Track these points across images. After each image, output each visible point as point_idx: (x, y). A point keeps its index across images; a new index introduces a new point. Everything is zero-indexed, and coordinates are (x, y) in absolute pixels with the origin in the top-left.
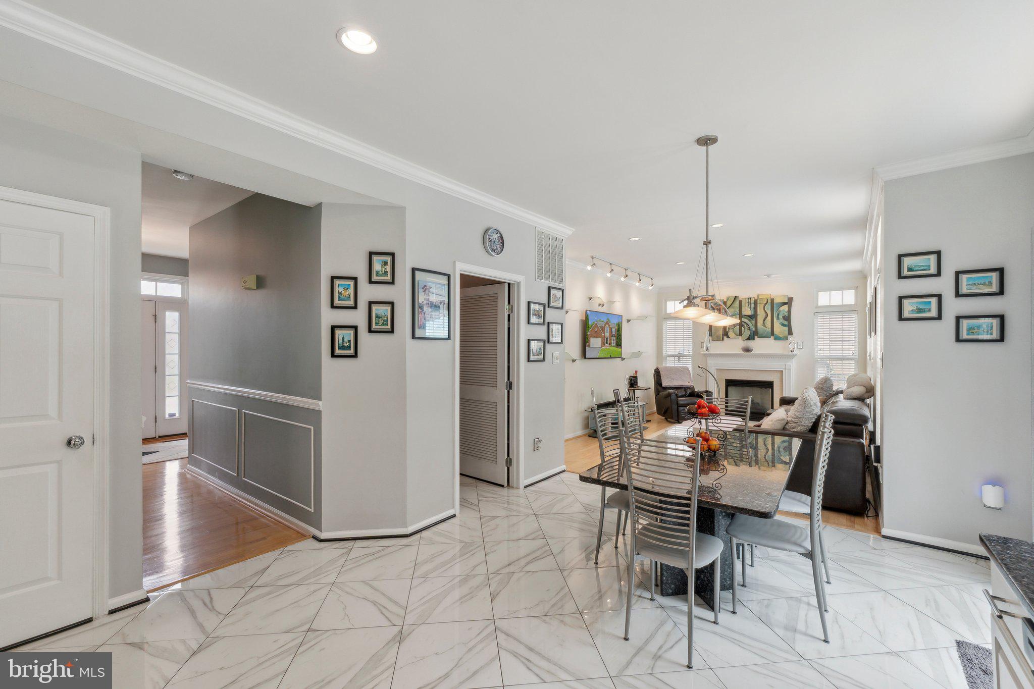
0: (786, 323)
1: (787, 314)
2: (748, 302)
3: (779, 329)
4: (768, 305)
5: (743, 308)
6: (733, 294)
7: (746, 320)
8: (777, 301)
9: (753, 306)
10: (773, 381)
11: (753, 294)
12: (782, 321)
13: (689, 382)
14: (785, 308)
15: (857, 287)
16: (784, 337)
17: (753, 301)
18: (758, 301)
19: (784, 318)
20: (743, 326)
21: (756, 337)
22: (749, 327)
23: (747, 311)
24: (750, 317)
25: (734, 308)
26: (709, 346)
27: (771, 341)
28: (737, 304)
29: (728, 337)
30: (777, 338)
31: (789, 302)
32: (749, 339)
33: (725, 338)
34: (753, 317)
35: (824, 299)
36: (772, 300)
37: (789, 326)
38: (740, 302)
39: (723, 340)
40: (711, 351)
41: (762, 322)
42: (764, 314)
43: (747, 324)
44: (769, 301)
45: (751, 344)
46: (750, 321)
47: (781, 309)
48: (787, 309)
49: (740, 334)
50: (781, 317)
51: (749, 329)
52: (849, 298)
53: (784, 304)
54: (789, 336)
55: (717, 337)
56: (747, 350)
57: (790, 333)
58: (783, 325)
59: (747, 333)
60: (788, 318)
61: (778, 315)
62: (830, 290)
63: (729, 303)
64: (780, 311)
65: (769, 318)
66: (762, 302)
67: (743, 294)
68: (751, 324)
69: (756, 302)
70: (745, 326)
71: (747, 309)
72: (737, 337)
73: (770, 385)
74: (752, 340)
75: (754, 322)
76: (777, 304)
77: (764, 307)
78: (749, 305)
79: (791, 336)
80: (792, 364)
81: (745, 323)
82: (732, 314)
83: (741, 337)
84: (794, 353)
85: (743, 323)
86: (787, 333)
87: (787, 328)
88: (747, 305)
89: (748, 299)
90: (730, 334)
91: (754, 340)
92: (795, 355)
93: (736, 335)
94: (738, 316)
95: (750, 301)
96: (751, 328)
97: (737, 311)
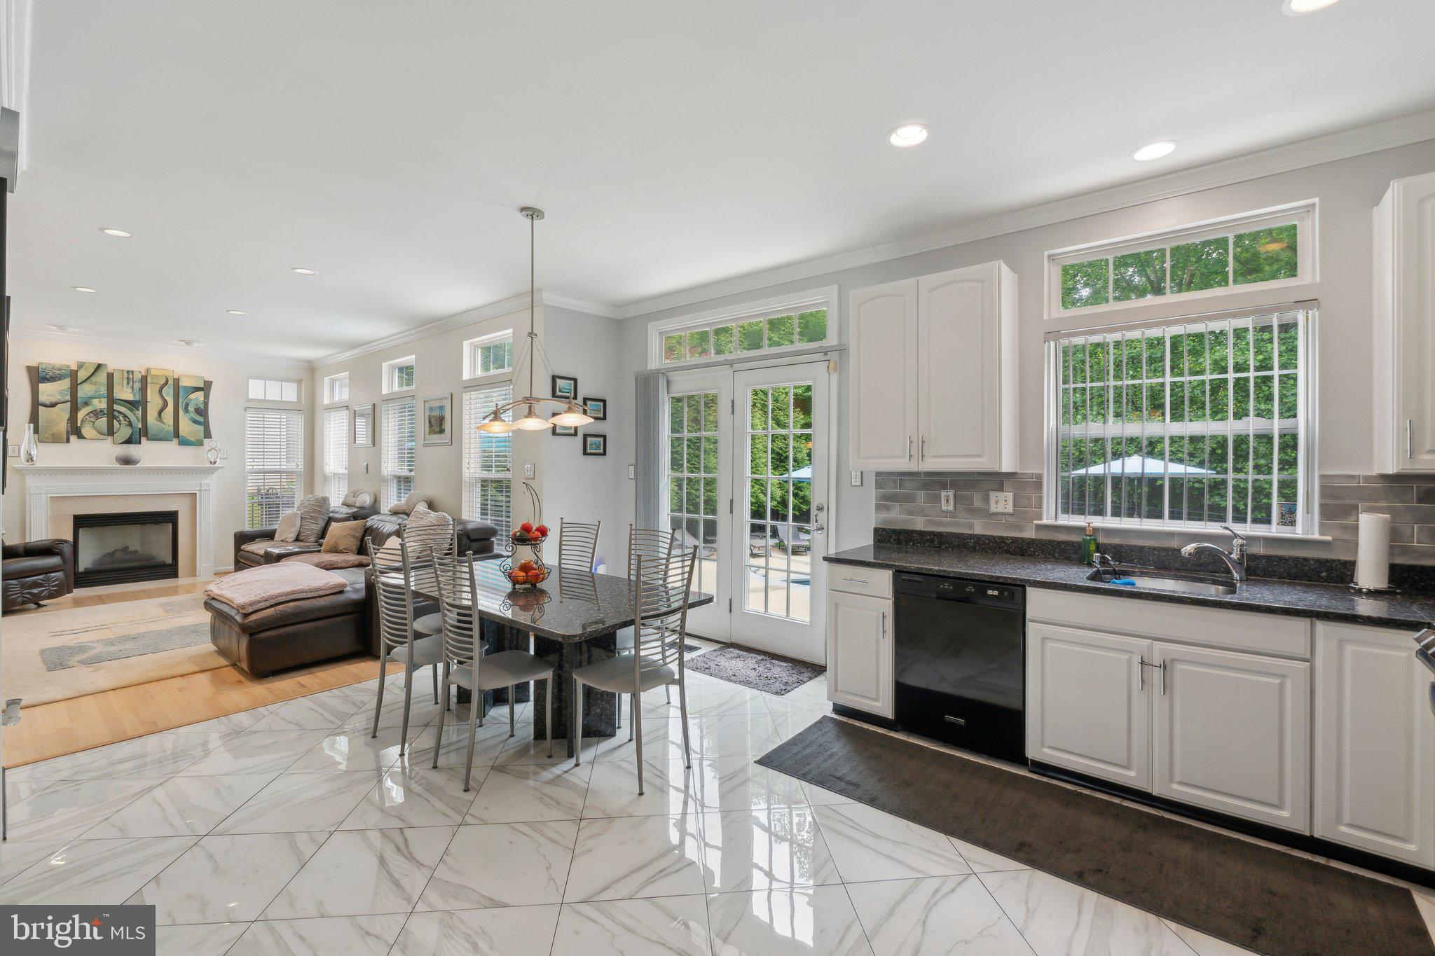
0: (201, 419)
1: (202, 406)
2: (128, 378)
3: (189, 428)
4: (169, 387)
5: (115, 386)
6: (92, 358)
7: (122, 409)
8: (184, 383)
9: (137, 385)
10: (178, 511)
11: (138, 365)
12: (193, 415)
14: (199, 396)
15: (301, 381)
16: (198, 440)
17: (137, 377)
18: (149, 378)
19: (198, 411)
20: (114, 417)
21: (143, 440)
22: (130, 421)
23: (124, 393)
24: (132, 404)
25: (95, 384)
26: (34, 453)
27: (173, 446)
28: (102, 378)
29: (81, 437)
30: (184, 442)
31: (206, 387)
32: (129, 441)
33: (73, 438)
34: (138, 404)
35: (256, 390)
36: (177, 381)
37: (206, 425)
38: (110, 376)
39: (68, 441)
40: (39, 465)
41: (156, 415)
42: (160, 402)
43: (125, 416)
44: (171, 382)
45: (133, 450)
46: (131, 410)
47: (193, 396)
48: (202, 398)
49: (111, 432)
50: (191, 409)
51: (130, 424)
52: (290, 393)
53: (197, 389)
54: (206, 441)
55: (53, 435)
56: (127, 461)
57: (208, 434)
58: (196, 422)
59: (125, 432)
60: (202, 412)
61: (187, 405)
62: (265, 378)
63: (83, 374)
64: (191, 400)
65: (170, 408)
66: (155, 381)
67: (115, 362)
68: (135, 417)
69: (144, 380)
70: (121, 418)
71: (125, 389)
72: (102, 437)
73: (170, 518)
74: (136, 443)
75: (140, 413)
76: (185, 387)
77: (159, 390)
78: (128, 383)
79: (209, 440)
80: (212, 482)
81: (120, 412)
82: (90, 394)
83: (110, 438)
84: (216, 465)
85: (116, 413)
86: (202, 434)
87: (201, 428)
88: (125, 382)
89: (128, 372)
90: (87, 430)
91: (140, 443)
92: (218, 468)
93: (101, 434)
94: (105, 400)
95: (131, 376)
96: (133, 423)
97: (104, 390)
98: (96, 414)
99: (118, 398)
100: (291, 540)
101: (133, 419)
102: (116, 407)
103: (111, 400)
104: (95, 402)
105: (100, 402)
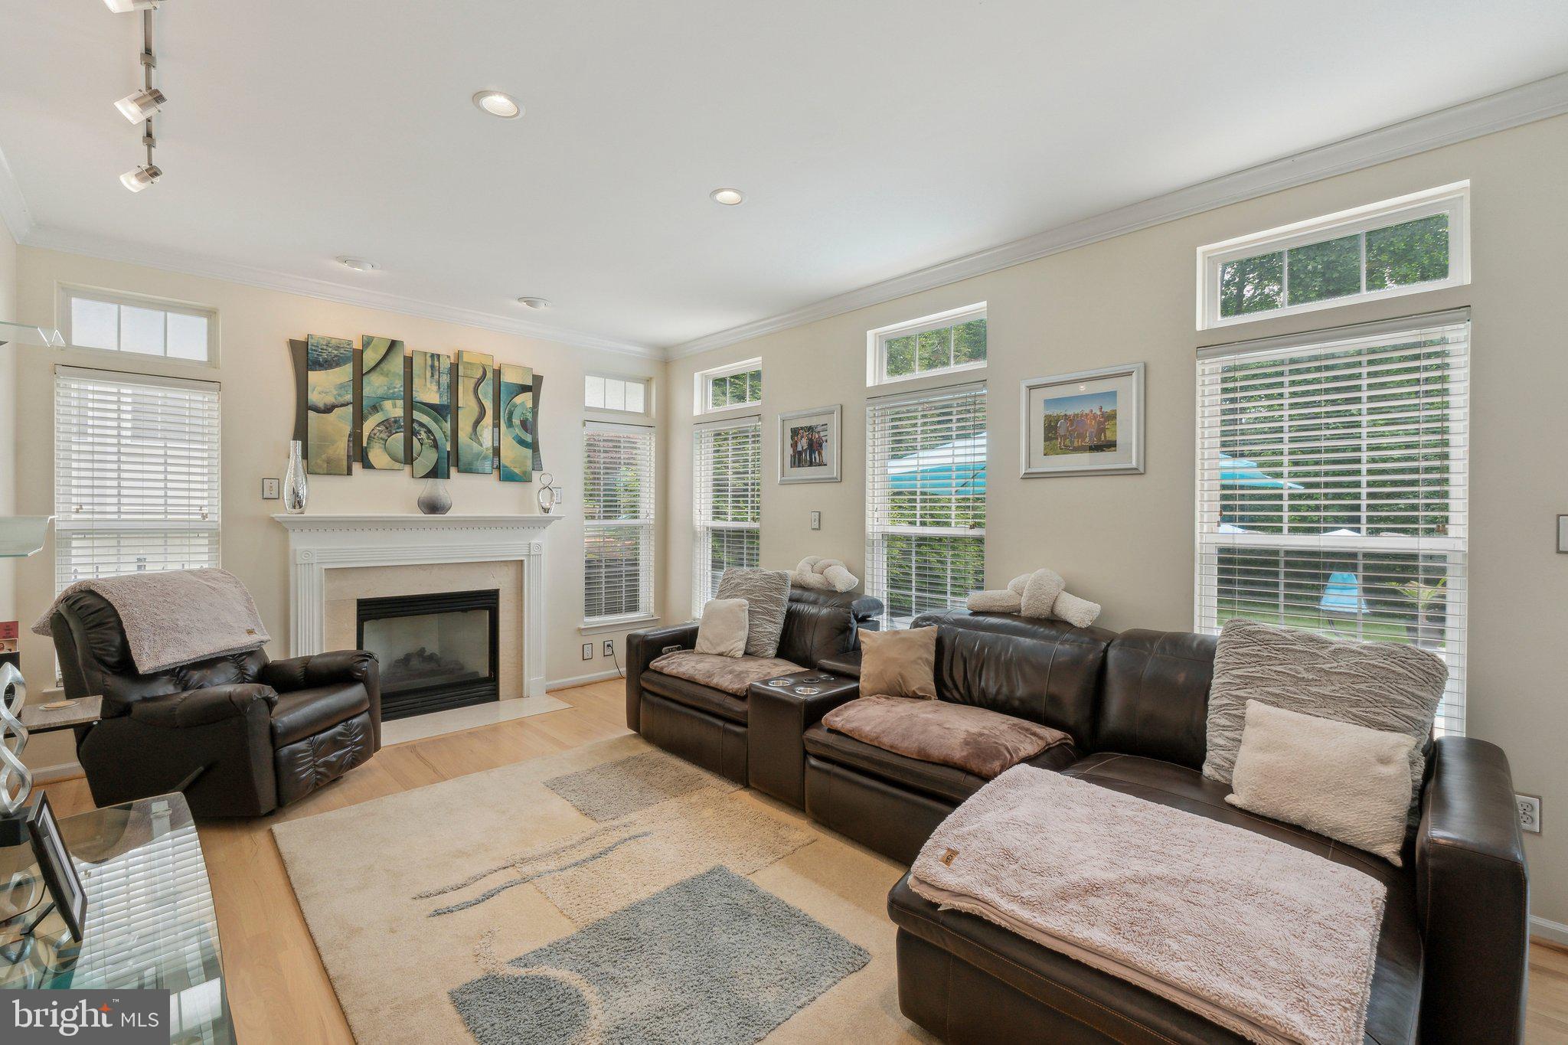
0: (528, 438)
1: (530, 417)
2: (432, 367)
3: (512, 454)
4: (487, 384)
5: (416, 380)
6: (385, 331)
7: (424, 419)
8: (509, 377)
9: (445, 379)
10: (499, 591)
11: (446, 347)
12: (518, 431)
13: (250, 632)
14: (525, 399)
15: (650, 381)
16: (524, 473)
17: (445, 364)
18: (461, 368)
19: (524, 424)
20: (414, 433)
21: (453, 471)
22: (435, 440)
23: (429, 393)
24: (438, 411)
25: (387, 375)
26: (303, 492)
27: (491, 482)
28: (396, 364)
29: (367, 465)
30: (507, 477)
31: (533, 387)
32: (434, 473)
33: (357, 467)
34: (446, 411)
35: (595, 393)
36: (498, 373)
37: (534, 447)
38: (409, 362)
39: (349, 472)
40: (310, 512)
41: (469, 429)
42: (476, 408)
43: (429, 431)
44: (489, 375)
45: (442, 489)
46: (436, 421)
47: (518, 400)
48: (530, 404)
49: (409, 458)
50: (516, 421)
51: (435, 445)
52: (636, 399)
53: (525, 389)
54: (536, 475)
55: (329, 461)
56: (433, 507)
57: (537, 465)
58: (522, 442)
59: (427, 458)
60: (530, 426)
61: (511, 414)
62: (605, 375)
63: (370, 358)
64: (515, 406)
65: (489, 419)
66: (469, 372)
67: (412, 343)
68: (441, 430)
69: (454, 369)
70: (423, 435)
71: (428, 384)
72: (397, 465)
73: (487, 601)
74: (443, 477)
75: (447, 426)
76: (507, 384)
77: (474, 388)
78: (432, 376)
79: (540, 473)
80: (542, 540)
81: (422, 425)
82: (380, 392)
83: (407, 468)
84: (551, 514)
85: (415, 426)
86: (529, 463)
87: (529, 452)
88: (429, 374)
89: (432, 356)
90: (376, 455)
91: (449, 478)
92: (549, 521)
93: (396, 460)
94: (400, 403)
95: (436, 363)
96: (439, 443)
97: (399, 385)
98: (389, 425)
99: (418, 399)
100: (740, 654)
101: (439, 435)
102: (417, 415)
103: (411, 404)
104: (388, 405)
105: (395, 406)
